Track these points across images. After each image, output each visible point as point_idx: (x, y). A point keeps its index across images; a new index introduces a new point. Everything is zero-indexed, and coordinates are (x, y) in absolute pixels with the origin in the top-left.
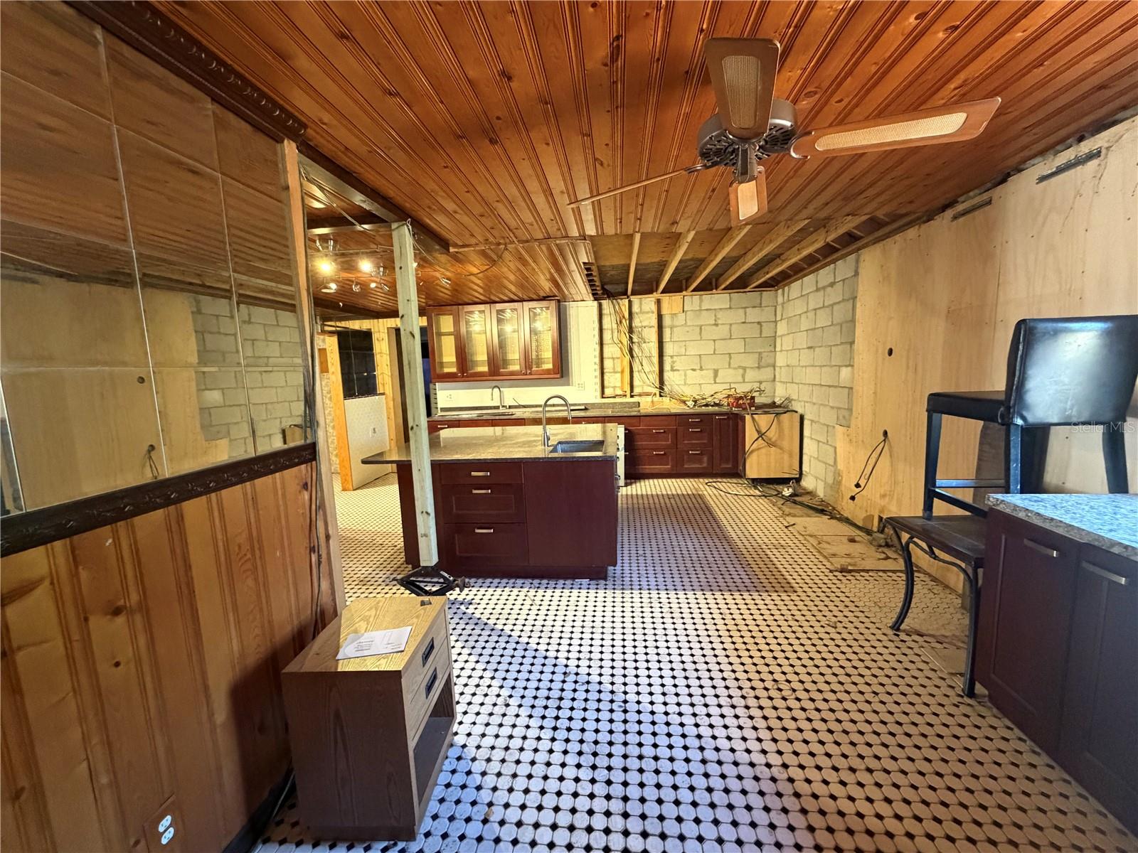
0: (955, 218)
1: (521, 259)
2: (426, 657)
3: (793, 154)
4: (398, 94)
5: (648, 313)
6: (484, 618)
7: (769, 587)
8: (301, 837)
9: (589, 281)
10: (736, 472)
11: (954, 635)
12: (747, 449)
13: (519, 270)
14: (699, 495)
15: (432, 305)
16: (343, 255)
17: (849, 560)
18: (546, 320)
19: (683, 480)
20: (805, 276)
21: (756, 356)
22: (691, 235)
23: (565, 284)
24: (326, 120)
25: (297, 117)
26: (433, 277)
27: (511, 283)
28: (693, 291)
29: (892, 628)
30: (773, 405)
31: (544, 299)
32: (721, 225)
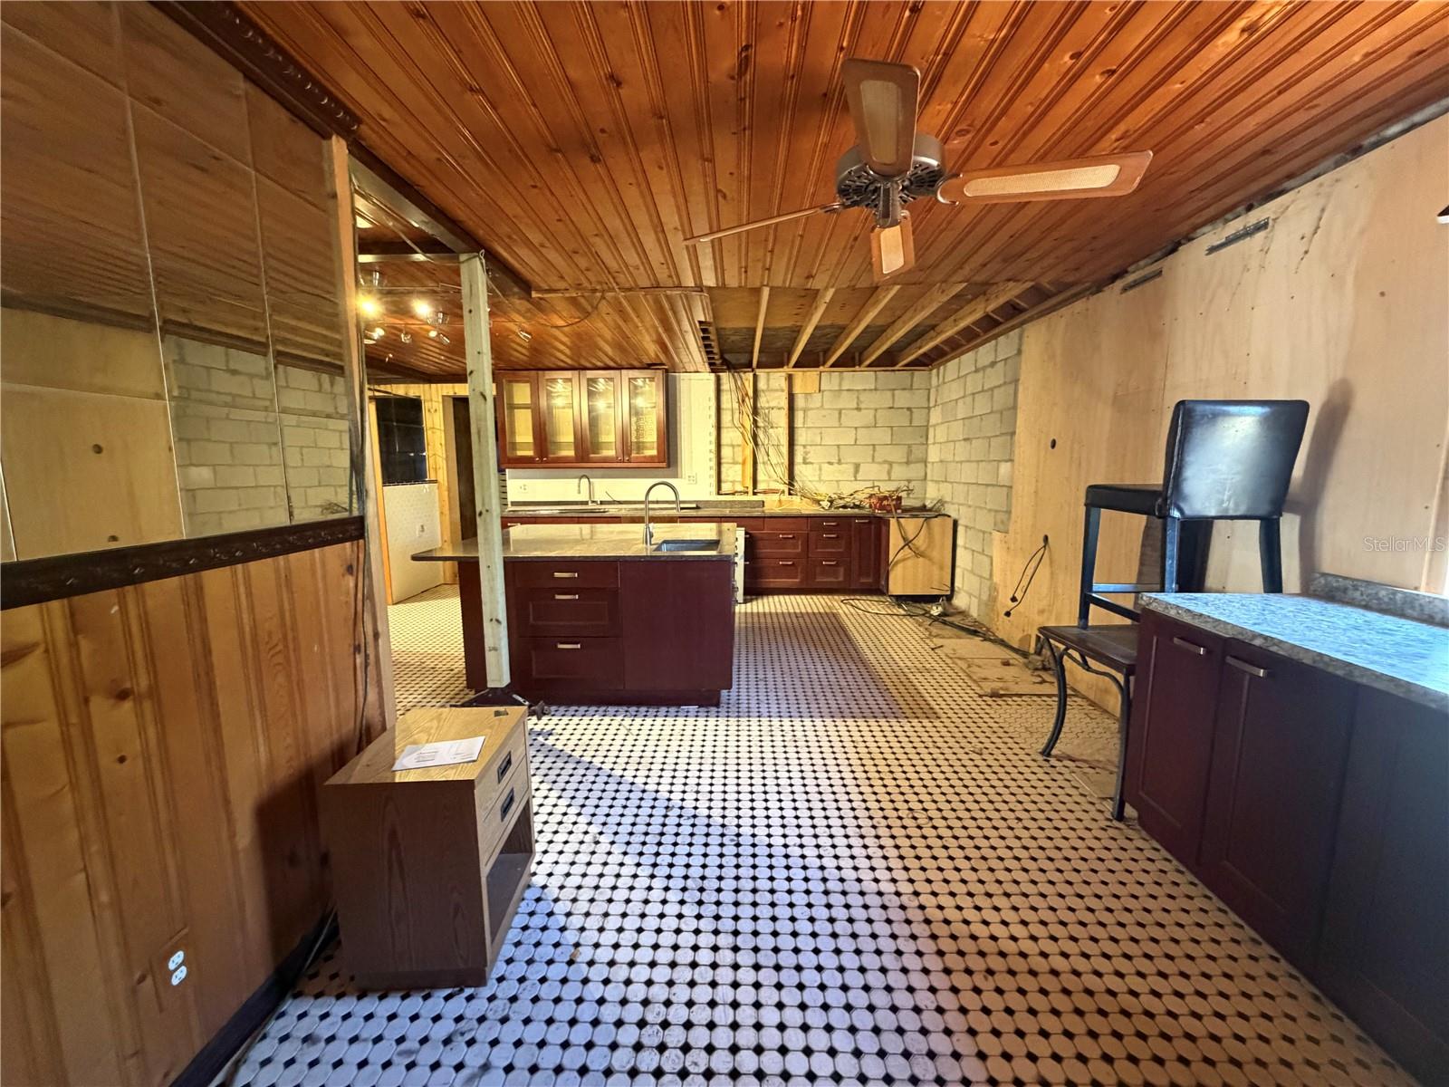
0: (1125, 290)
1: (622, 312)
2: (503, 772)
3: (940, 199)
4: (481, 91)
5: (777, 390)
6: (568, 750)
7: (909, 713)
8: (343, 989)
9: (706, 346)
10: (876, 587)
11: (1109, 761)
12: (891, 558)
13: (619, 327)
14: (833, 614)
15: (506, 369)
16: (389, 293)
17: (1001, 685)
18: (650, 397)
19: (814, 597)
20: (963, 353)
21: (905, 449)
22: (830, 293)
23: (676, 349)
24: (386, 116)
25: (349, 109)
26: (509, 330)
27: (606, 342)
28: (832, 366)
29: (1042, 753)
30: (923, 508)
31: (649, 366)
32: (863, 283)
